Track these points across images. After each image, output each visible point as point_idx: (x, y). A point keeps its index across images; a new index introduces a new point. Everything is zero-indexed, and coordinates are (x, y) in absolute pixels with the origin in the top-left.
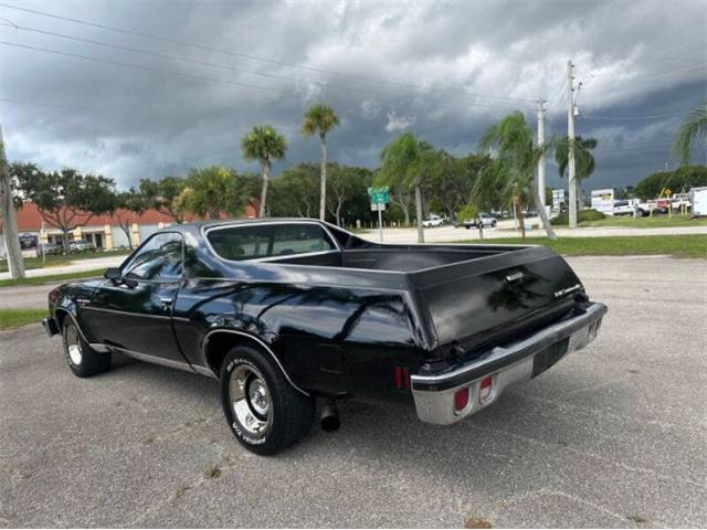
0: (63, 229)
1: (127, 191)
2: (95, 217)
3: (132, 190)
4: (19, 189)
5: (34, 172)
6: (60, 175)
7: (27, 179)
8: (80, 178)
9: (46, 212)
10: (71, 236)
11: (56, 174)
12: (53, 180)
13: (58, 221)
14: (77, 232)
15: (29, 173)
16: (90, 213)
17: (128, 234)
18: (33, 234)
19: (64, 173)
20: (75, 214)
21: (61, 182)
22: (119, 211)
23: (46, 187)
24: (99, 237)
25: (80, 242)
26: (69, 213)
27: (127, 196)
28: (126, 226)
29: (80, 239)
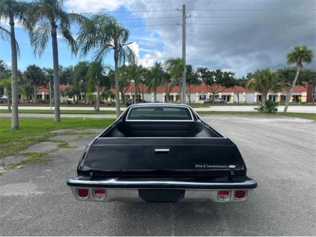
0: (213, 93)
1: (241, 78)
2: (226, 89)
3: (243, 78)
4: (200, 77)
5: (207, 71)
6: (215, 71)
7: (203, 73)
8: (222, 73)
9: (209, 86)
10: (217, 96)
11: (214, 72)
12: (213, 73)
13: (212, 90)
14: (220, 94)
15: (205, 71)
16: (225, 87)
17: (238, 97)
18: (205, 94)
19: (217, 71)
20: (218, 87)
21: (216, 74)
22: (236, 87)
23: (210, 77)
24: (229, 97)
25: (220, 99)
26: (216, 87)
27: (240, 80)
28: (237, 93)
29: (221, 97)
